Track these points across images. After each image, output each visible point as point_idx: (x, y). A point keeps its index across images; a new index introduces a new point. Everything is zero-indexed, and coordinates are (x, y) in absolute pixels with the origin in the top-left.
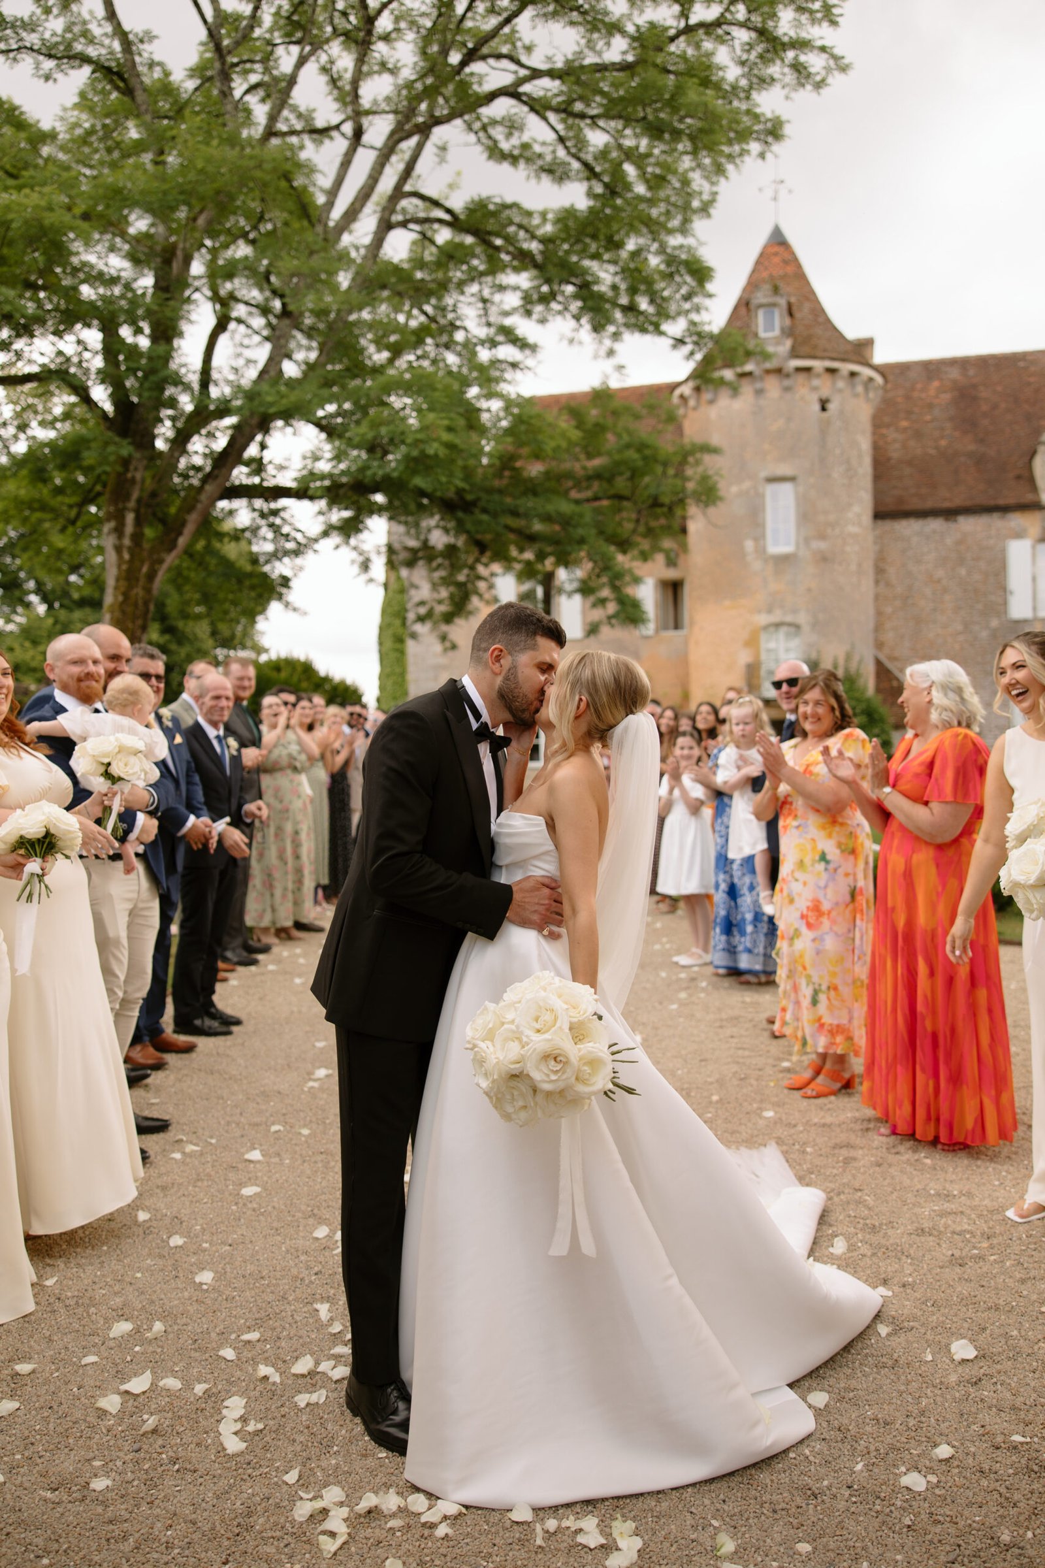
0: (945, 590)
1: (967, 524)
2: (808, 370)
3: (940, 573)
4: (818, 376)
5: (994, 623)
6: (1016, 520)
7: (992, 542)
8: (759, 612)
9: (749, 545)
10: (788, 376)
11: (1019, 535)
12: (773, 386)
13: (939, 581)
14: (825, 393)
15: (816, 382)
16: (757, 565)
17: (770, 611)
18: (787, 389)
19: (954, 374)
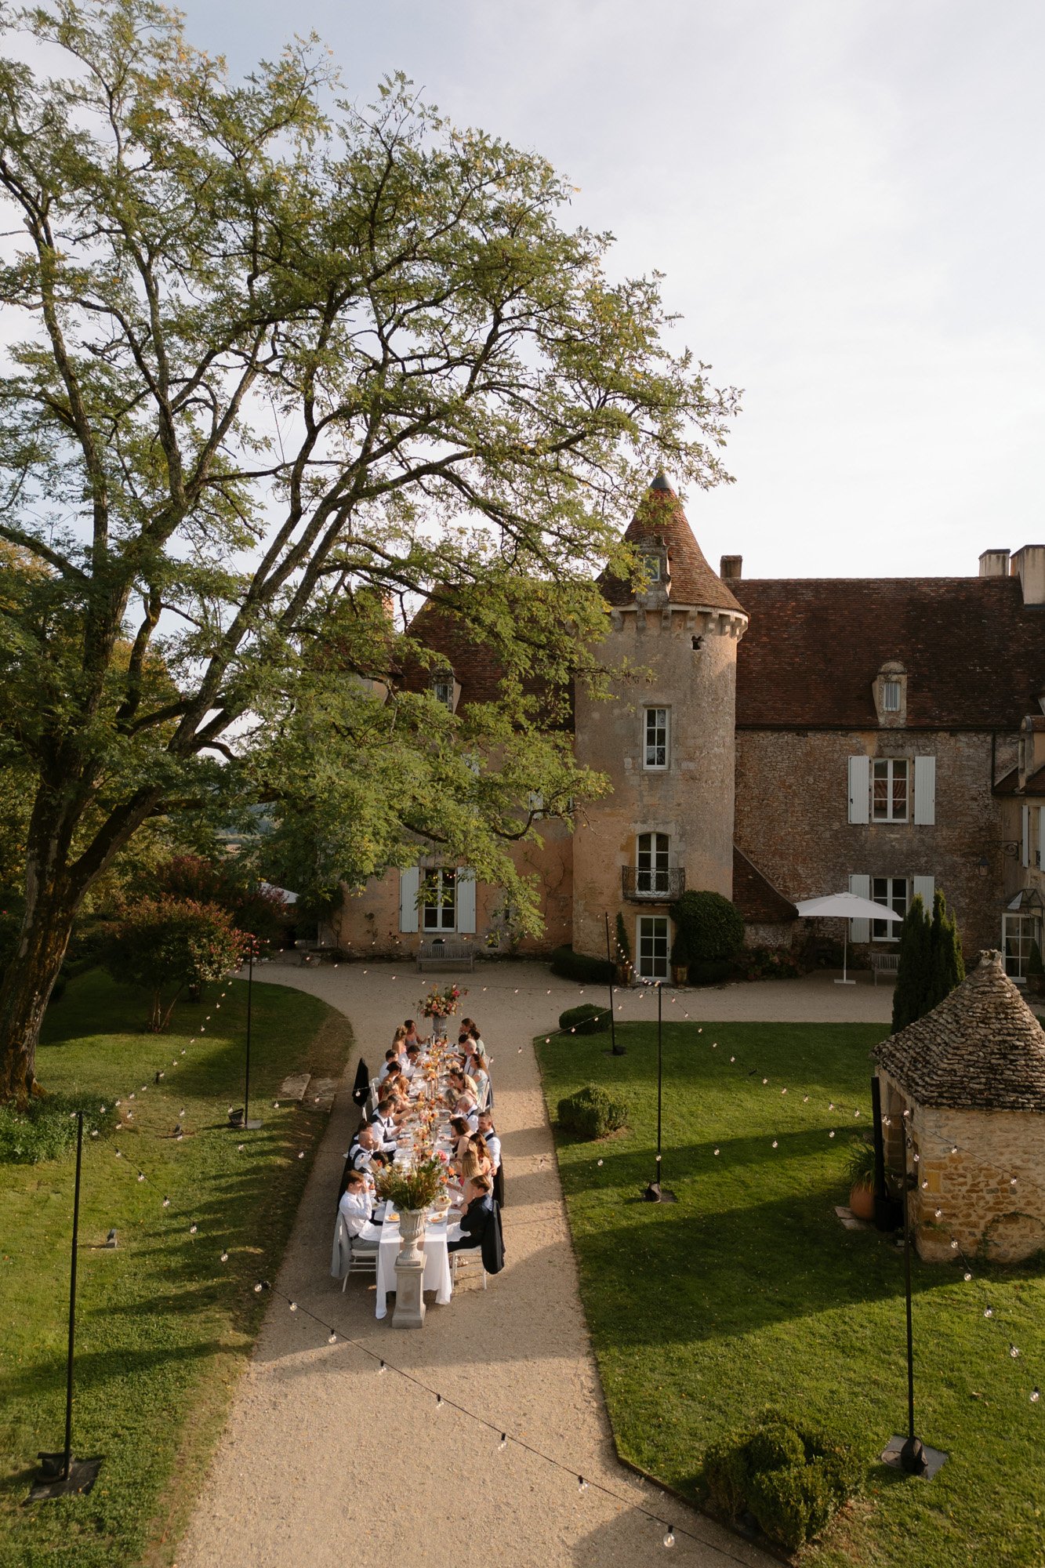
0: (795, 794)
1: (816, 739)
2: (685, 613)
3: (791, 780)
4: (692, 619)
5: (836, 826)
6: (857, 739)
7: (836, 756)
8: (636, 822)
9: (628, 761)
10: (666, 618)
11: (859, 752)
12: (653, 626)
13: (790, 787)
14: (697, 633)
15: (690, 624)
16: (634, 780)
17: (644, 822)
18: (665, 629)
19: (809, 596)
